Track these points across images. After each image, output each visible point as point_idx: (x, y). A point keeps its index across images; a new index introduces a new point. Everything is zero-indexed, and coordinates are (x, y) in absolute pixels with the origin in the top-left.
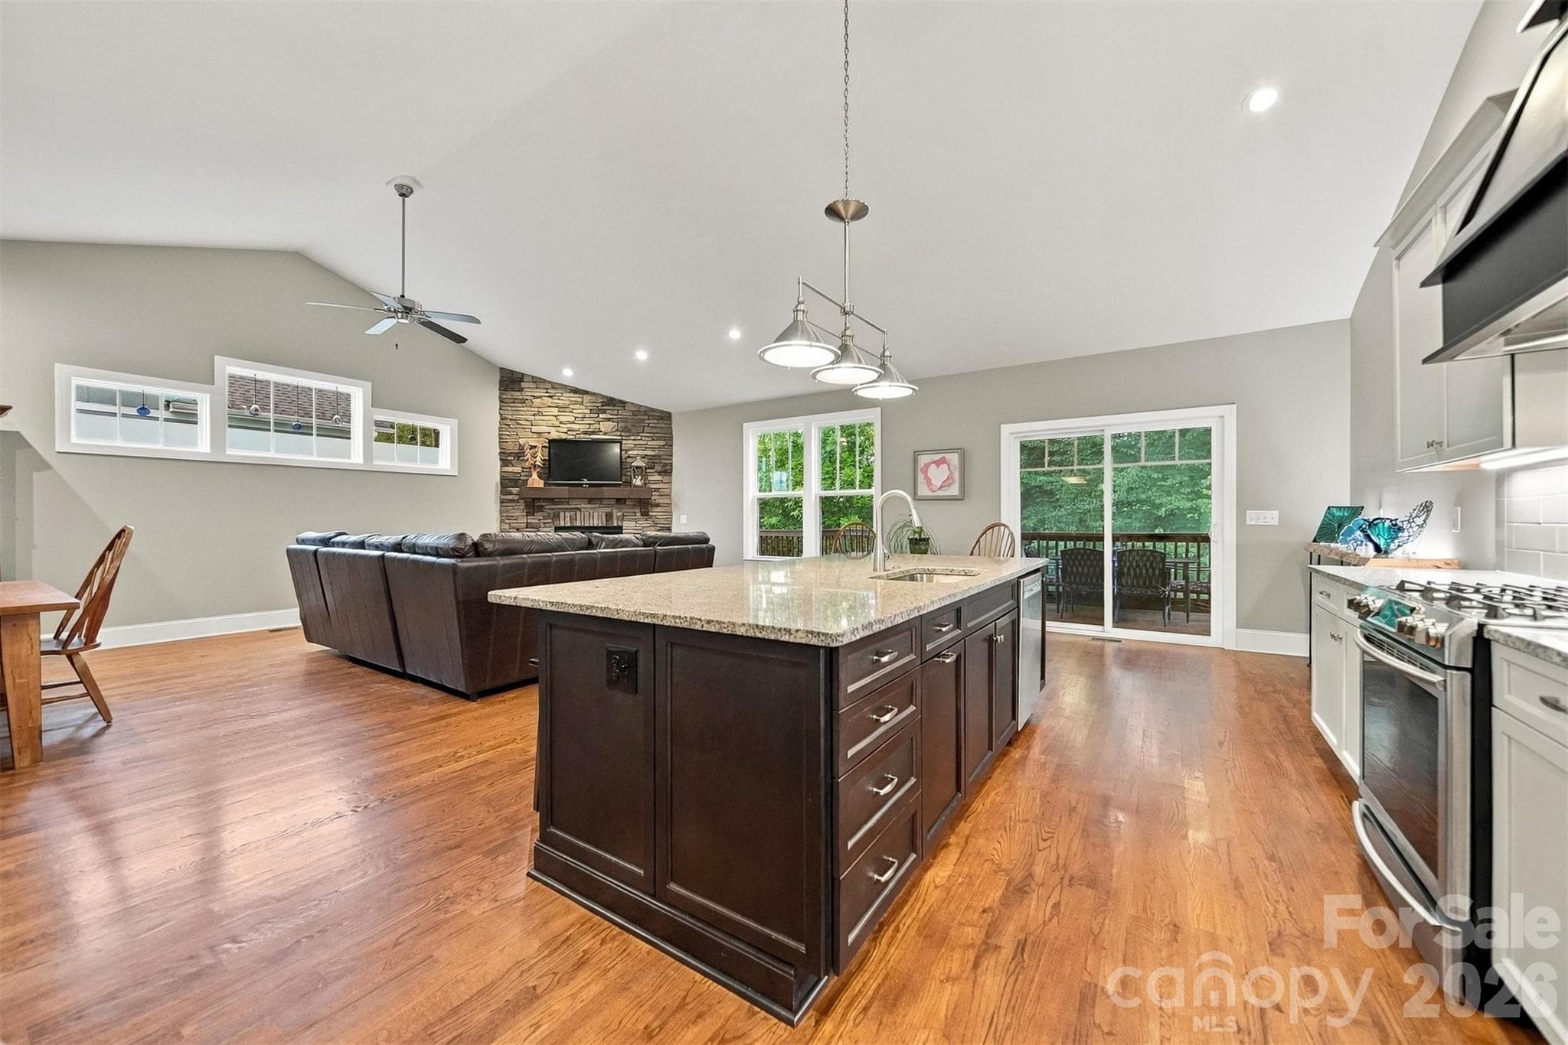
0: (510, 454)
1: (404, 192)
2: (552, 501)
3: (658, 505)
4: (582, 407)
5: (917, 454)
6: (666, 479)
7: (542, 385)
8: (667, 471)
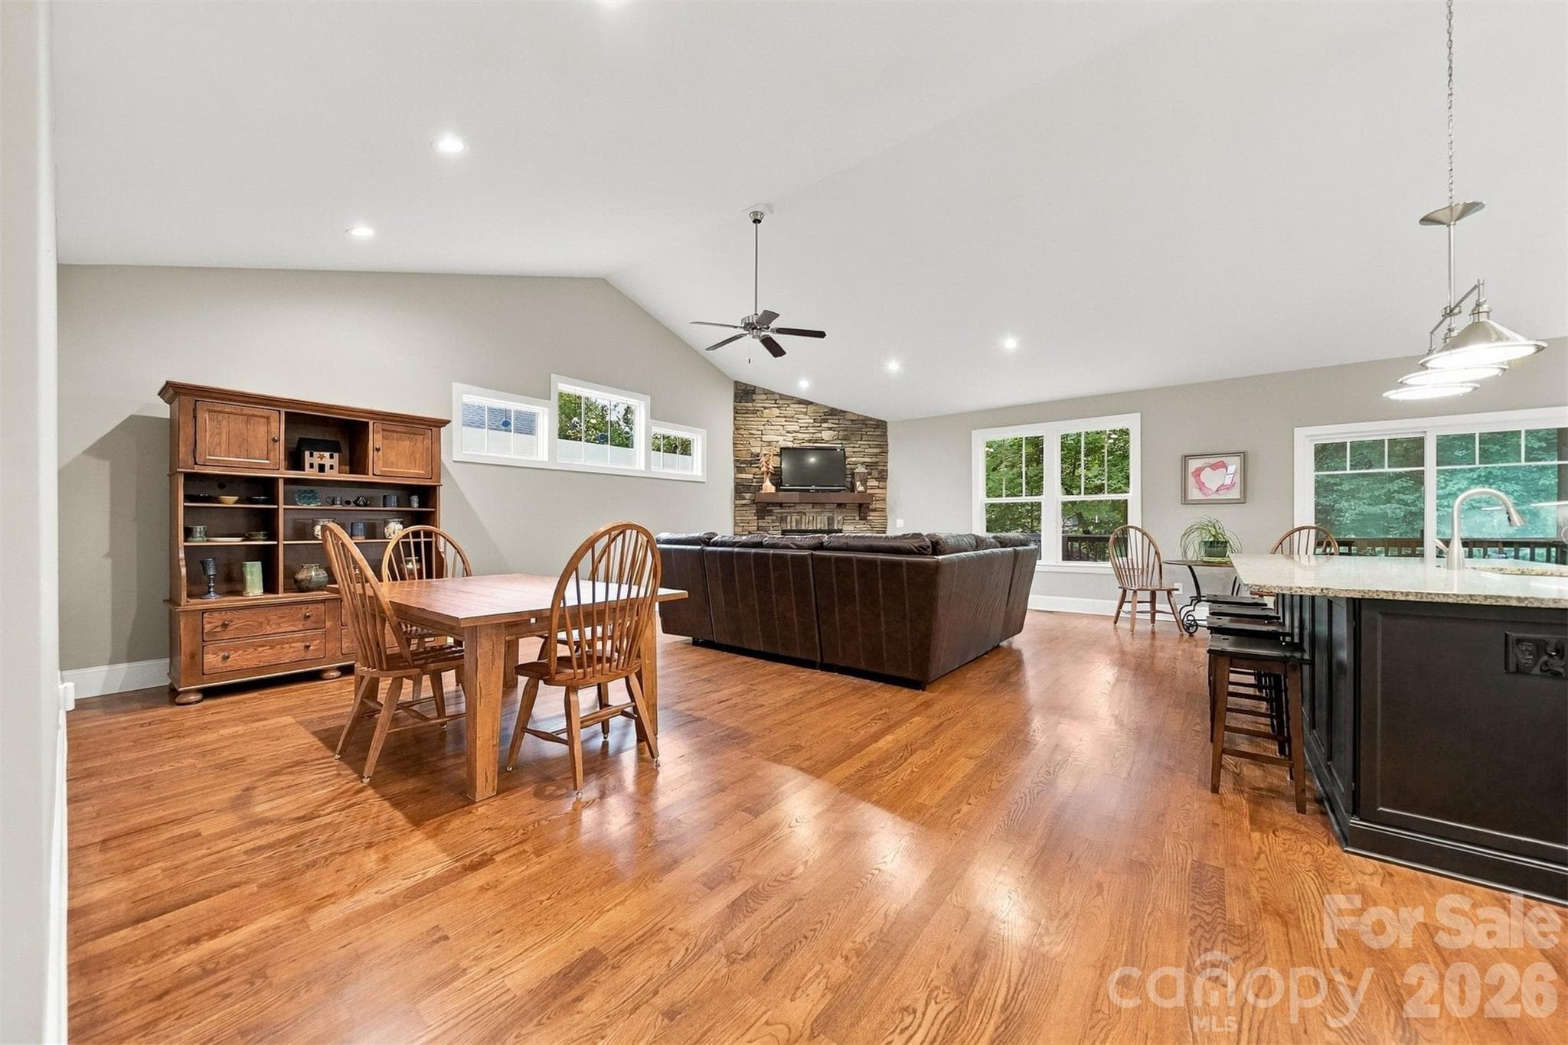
0: (743, 462)
1: (757, 221)
2: (781, 505)
3: (875, 510)
4: (807, 417)
5: (1186, 458)
6: (882, 484)
7: (772, 397)
8: (883, 477)
